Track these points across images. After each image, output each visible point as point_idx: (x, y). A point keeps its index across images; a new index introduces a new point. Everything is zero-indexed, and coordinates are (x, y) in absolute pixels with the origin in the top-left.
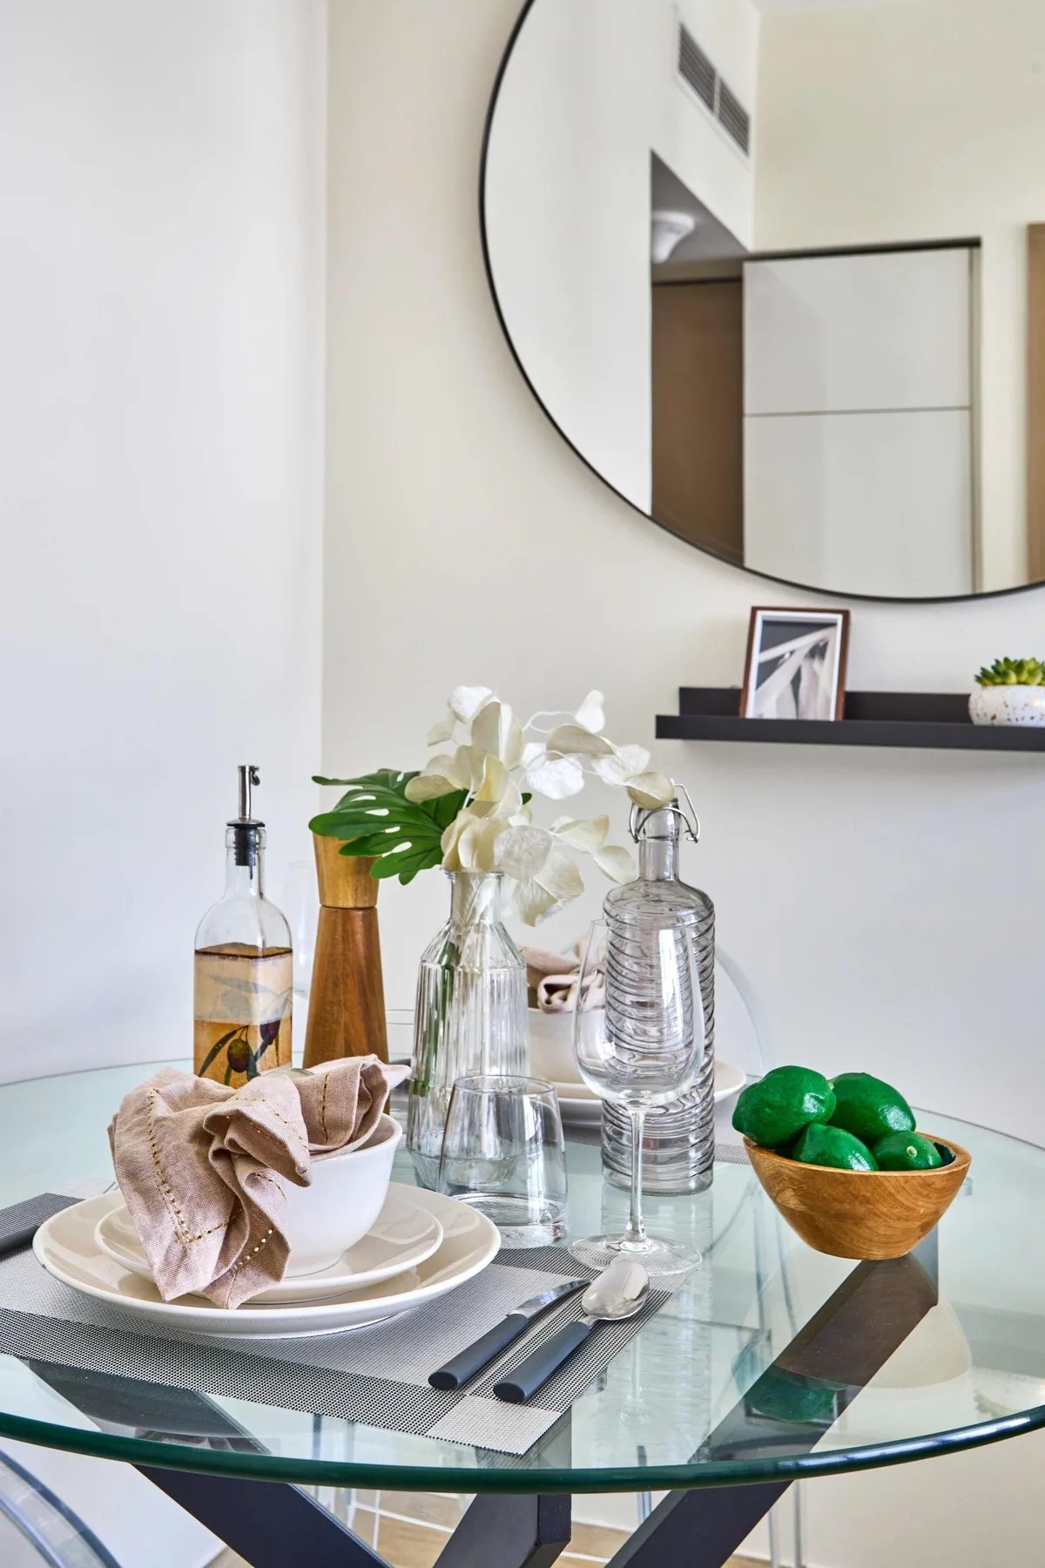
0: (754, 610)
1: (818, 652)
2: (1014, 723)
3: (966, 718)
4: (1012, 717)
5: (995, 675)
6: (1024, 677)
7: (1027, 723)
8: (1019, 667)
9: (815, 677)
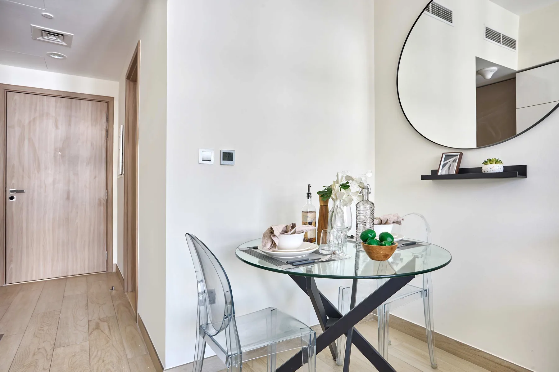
0: (443, 154)
1: (455, 161)
2: (489, 172)
3: (481, 172)
4: (488, 171)
5: (485, 163)
6: (491, 162)
7: (491, 172)
8: (490, 160)
9: (453, 166)
